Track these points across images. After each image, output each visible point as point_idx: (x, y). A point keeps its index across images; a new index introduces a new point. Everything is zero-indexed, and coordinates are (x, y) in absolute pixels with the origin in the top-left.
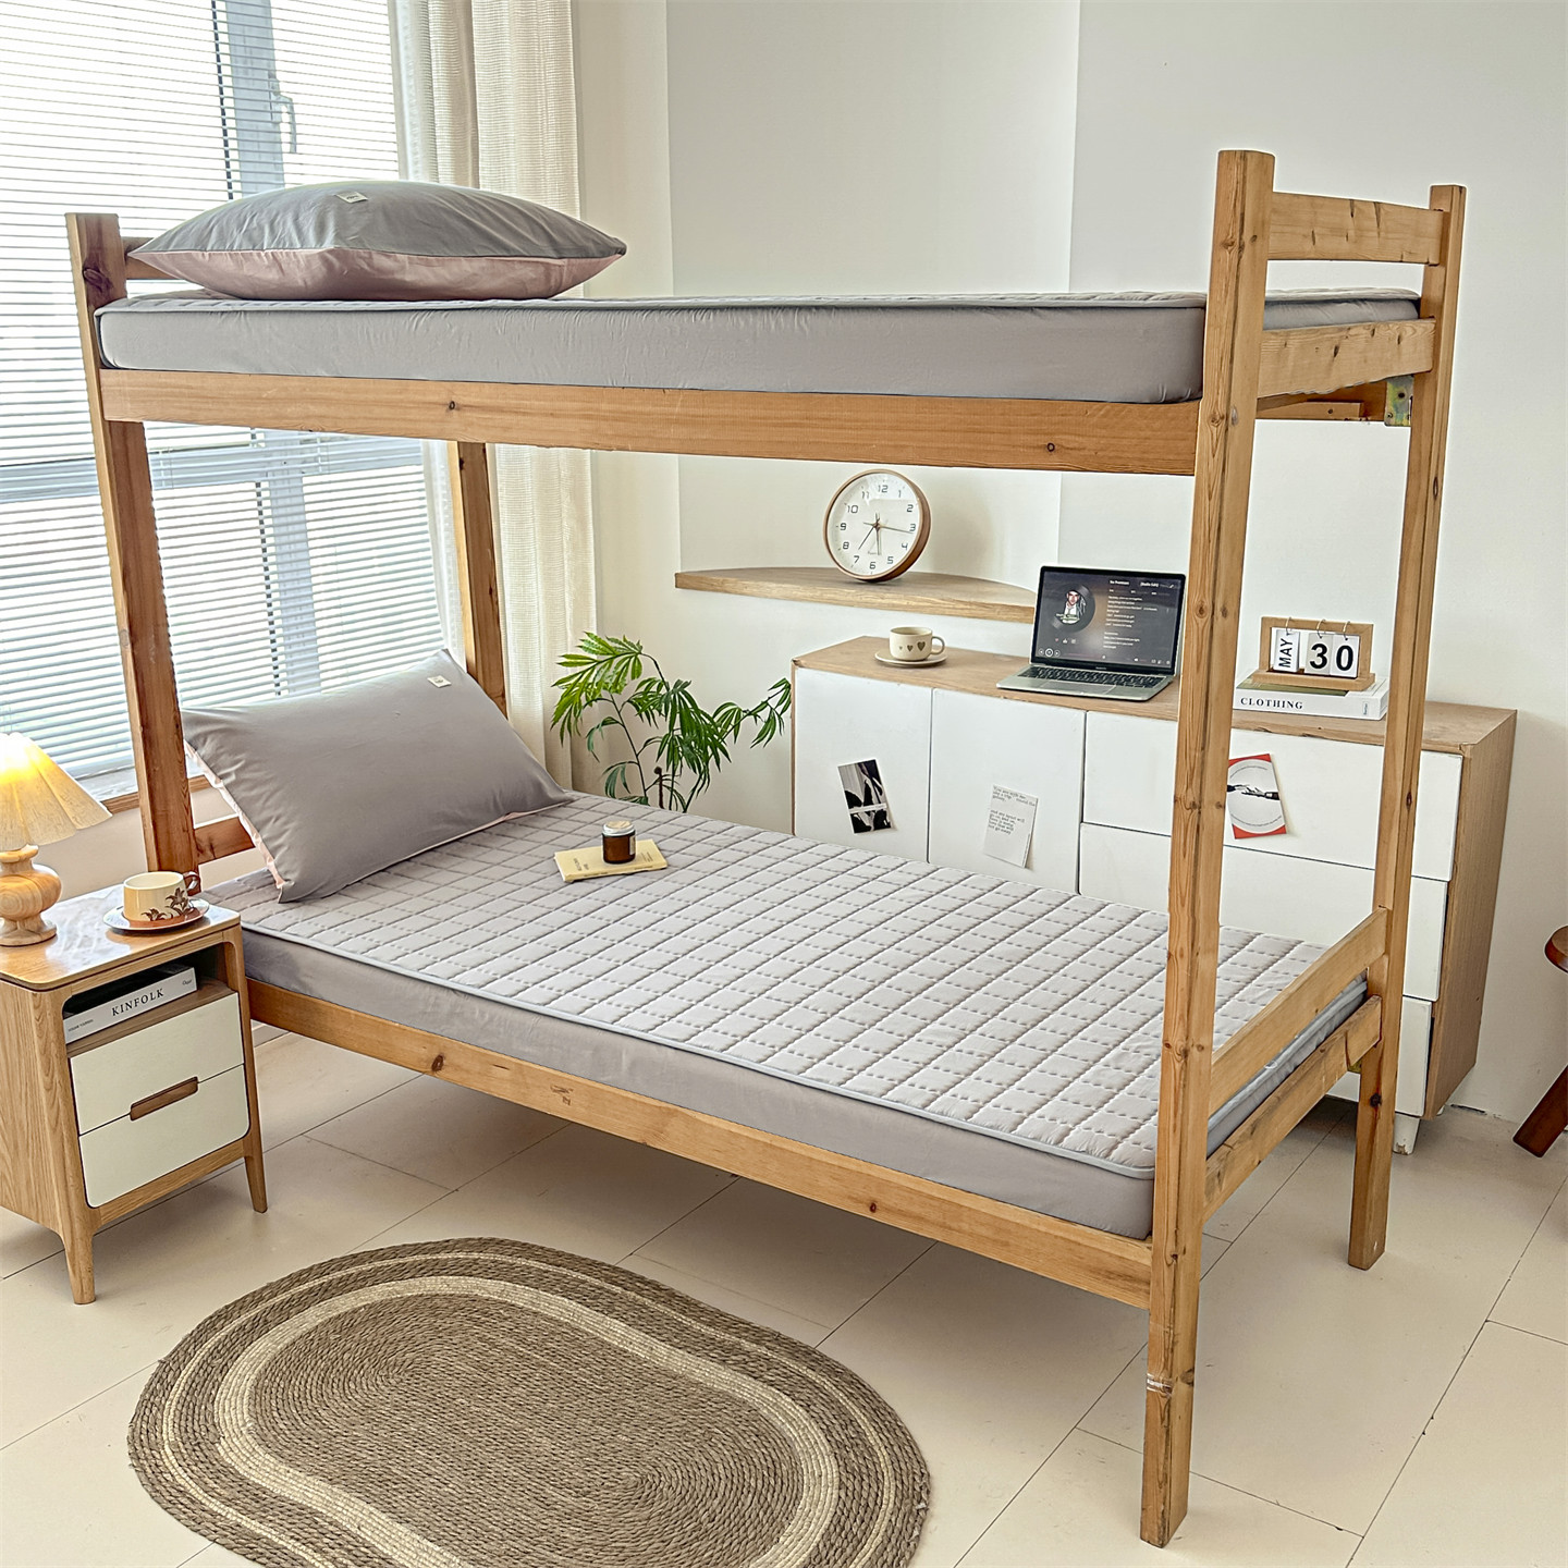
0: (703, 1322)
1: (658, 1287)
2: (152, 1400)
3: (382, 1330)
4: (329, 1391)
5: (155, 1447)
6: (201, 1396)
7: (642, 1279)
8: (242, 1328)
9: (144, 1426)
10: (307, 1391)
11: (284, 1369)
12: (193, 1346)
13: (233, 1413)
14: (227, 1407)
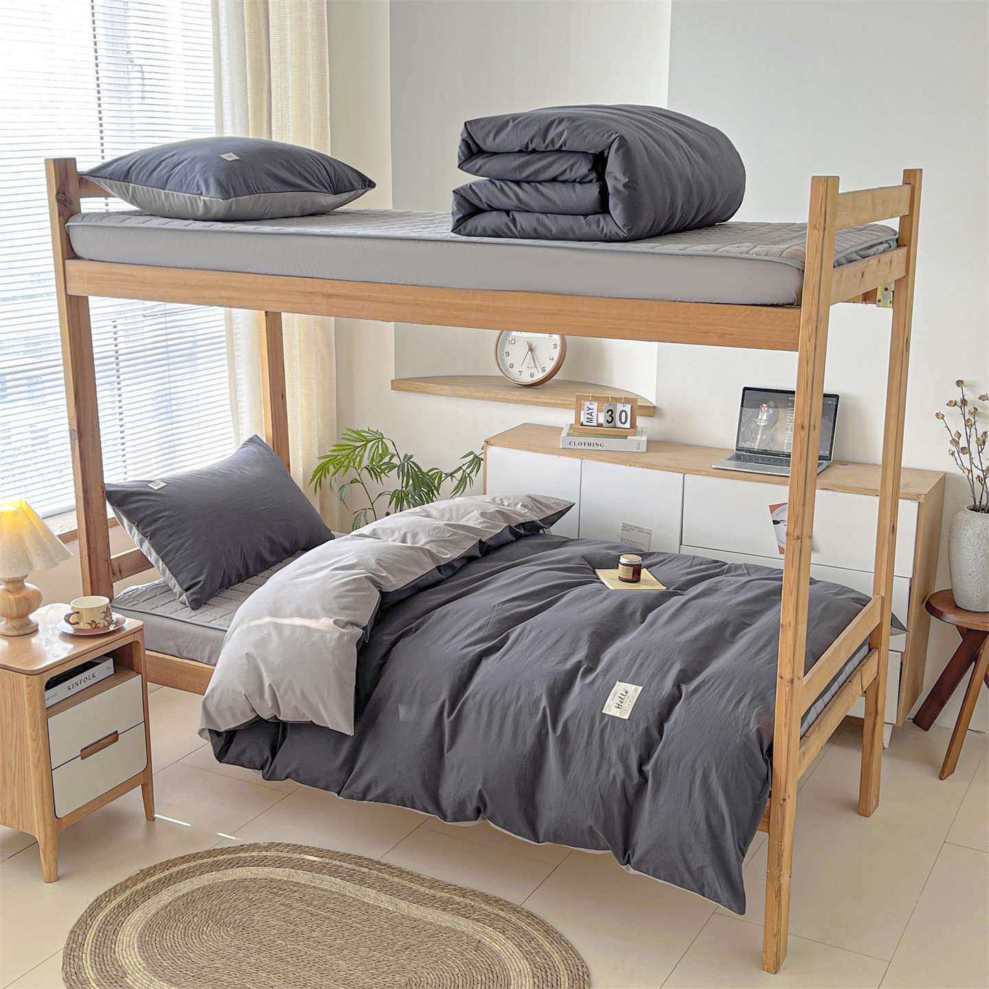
0: (425, 886)
1: (390, 867)
2: (72, 954)
3: (215, 903)
4: (191, 941)
5: (84, 982)
6: (105, 950)
7: (378, 863)
8: (119, 906)
9: (72, 970)
10: (176, 942)
11: (156, 929)
12: (89, 919)
13: (130, 958)
14: (125, 955)
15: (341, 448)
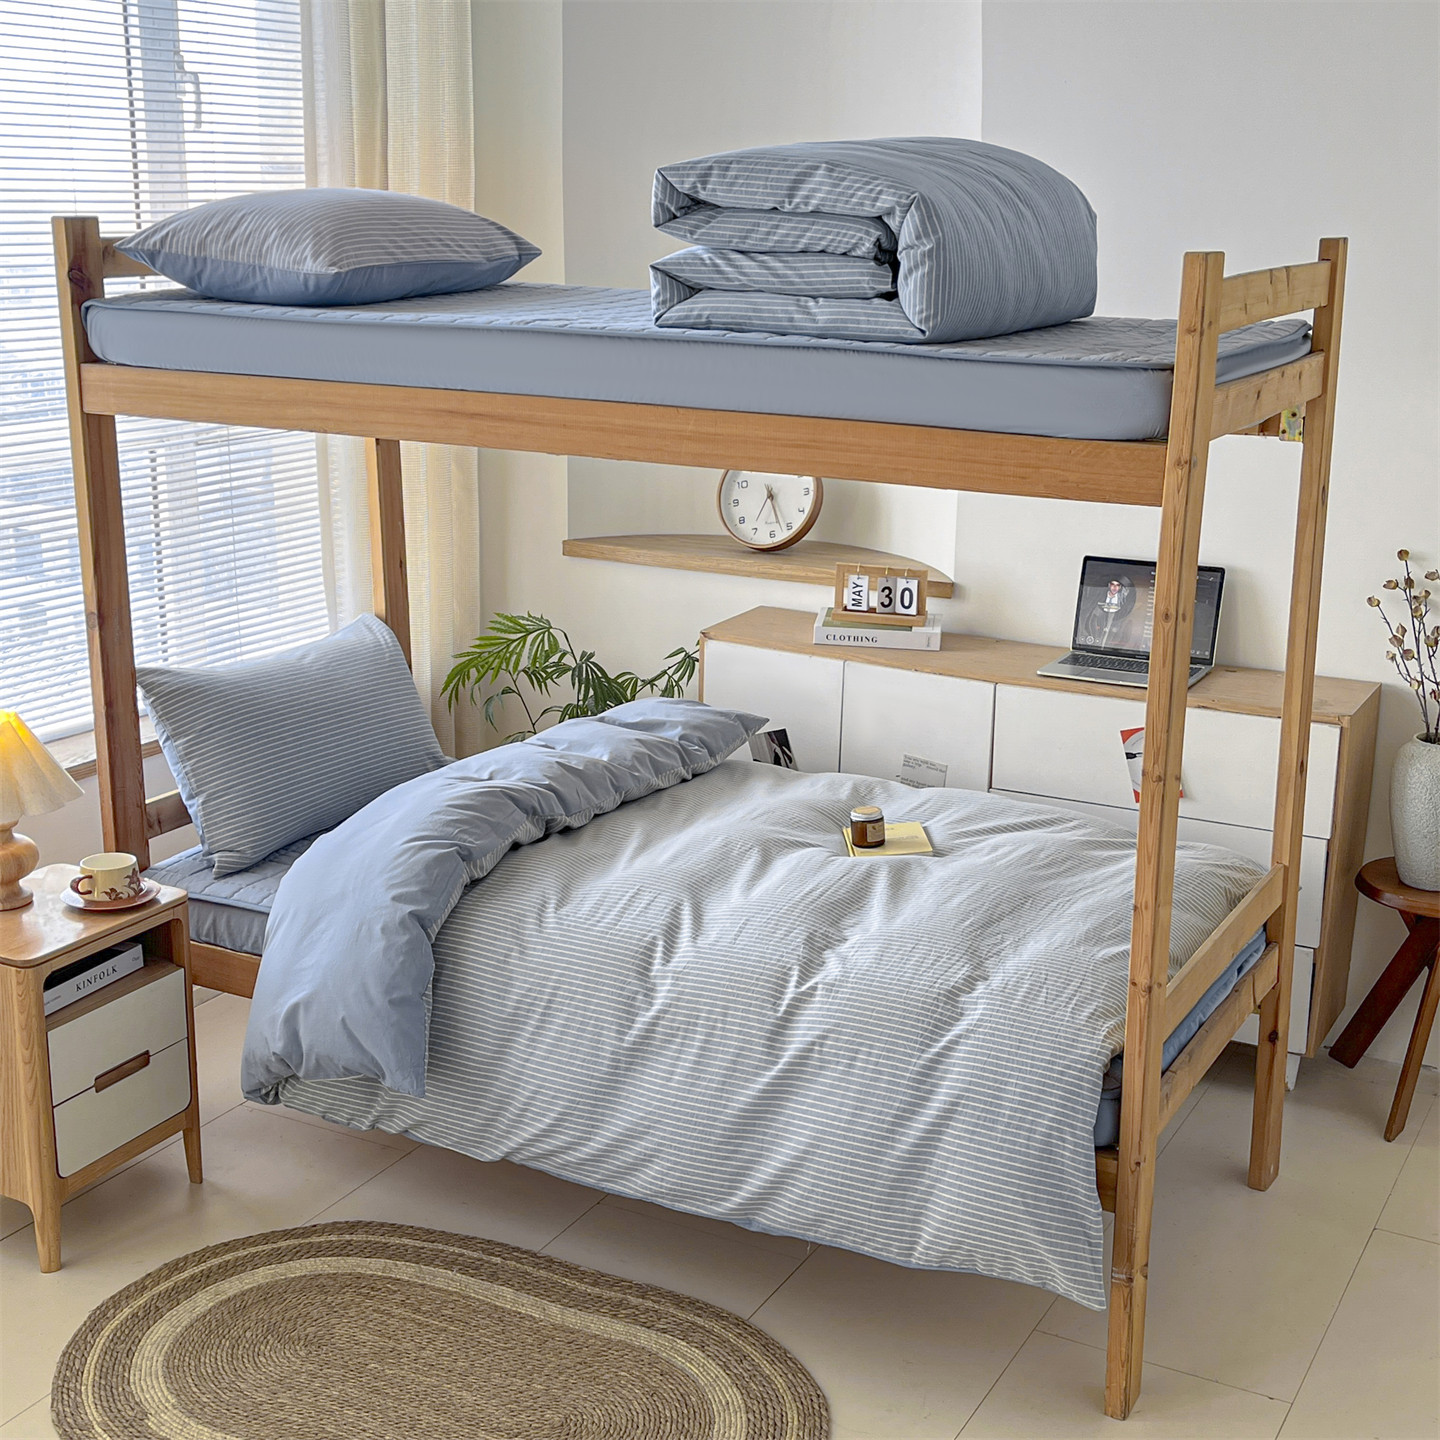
0: (586, 1283)
1: (534, 1255)
2: (66, 1385)
3: (276, 1309)
4: (241, 1365)
5: (85, 1427)
6: (114, 1379)
7: (517, 1249)
8: (135, 1315)
9: (67, 1409)
10: (220, 1367)
11: (190, 1350)
12: (90, 1335)
13: (152, 1392)
14: (145, 1388)
15: (487, 642)
